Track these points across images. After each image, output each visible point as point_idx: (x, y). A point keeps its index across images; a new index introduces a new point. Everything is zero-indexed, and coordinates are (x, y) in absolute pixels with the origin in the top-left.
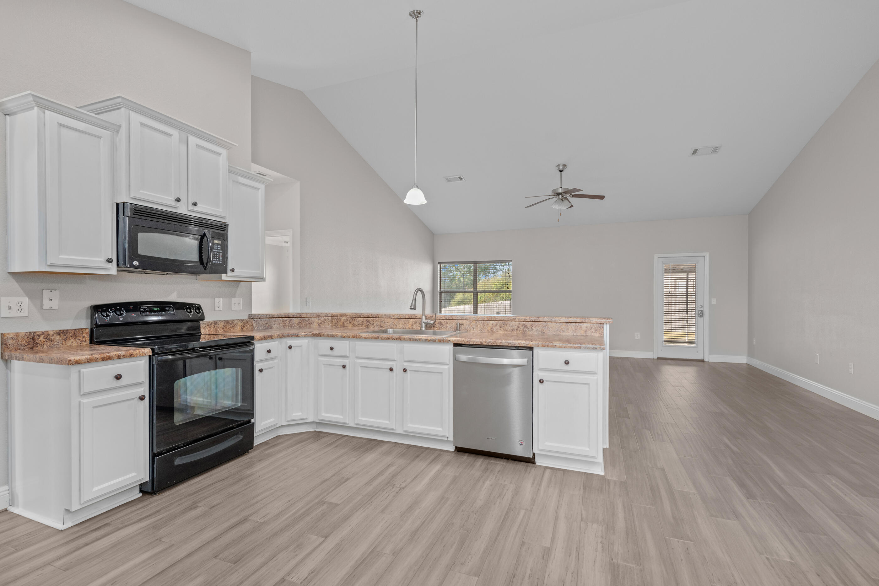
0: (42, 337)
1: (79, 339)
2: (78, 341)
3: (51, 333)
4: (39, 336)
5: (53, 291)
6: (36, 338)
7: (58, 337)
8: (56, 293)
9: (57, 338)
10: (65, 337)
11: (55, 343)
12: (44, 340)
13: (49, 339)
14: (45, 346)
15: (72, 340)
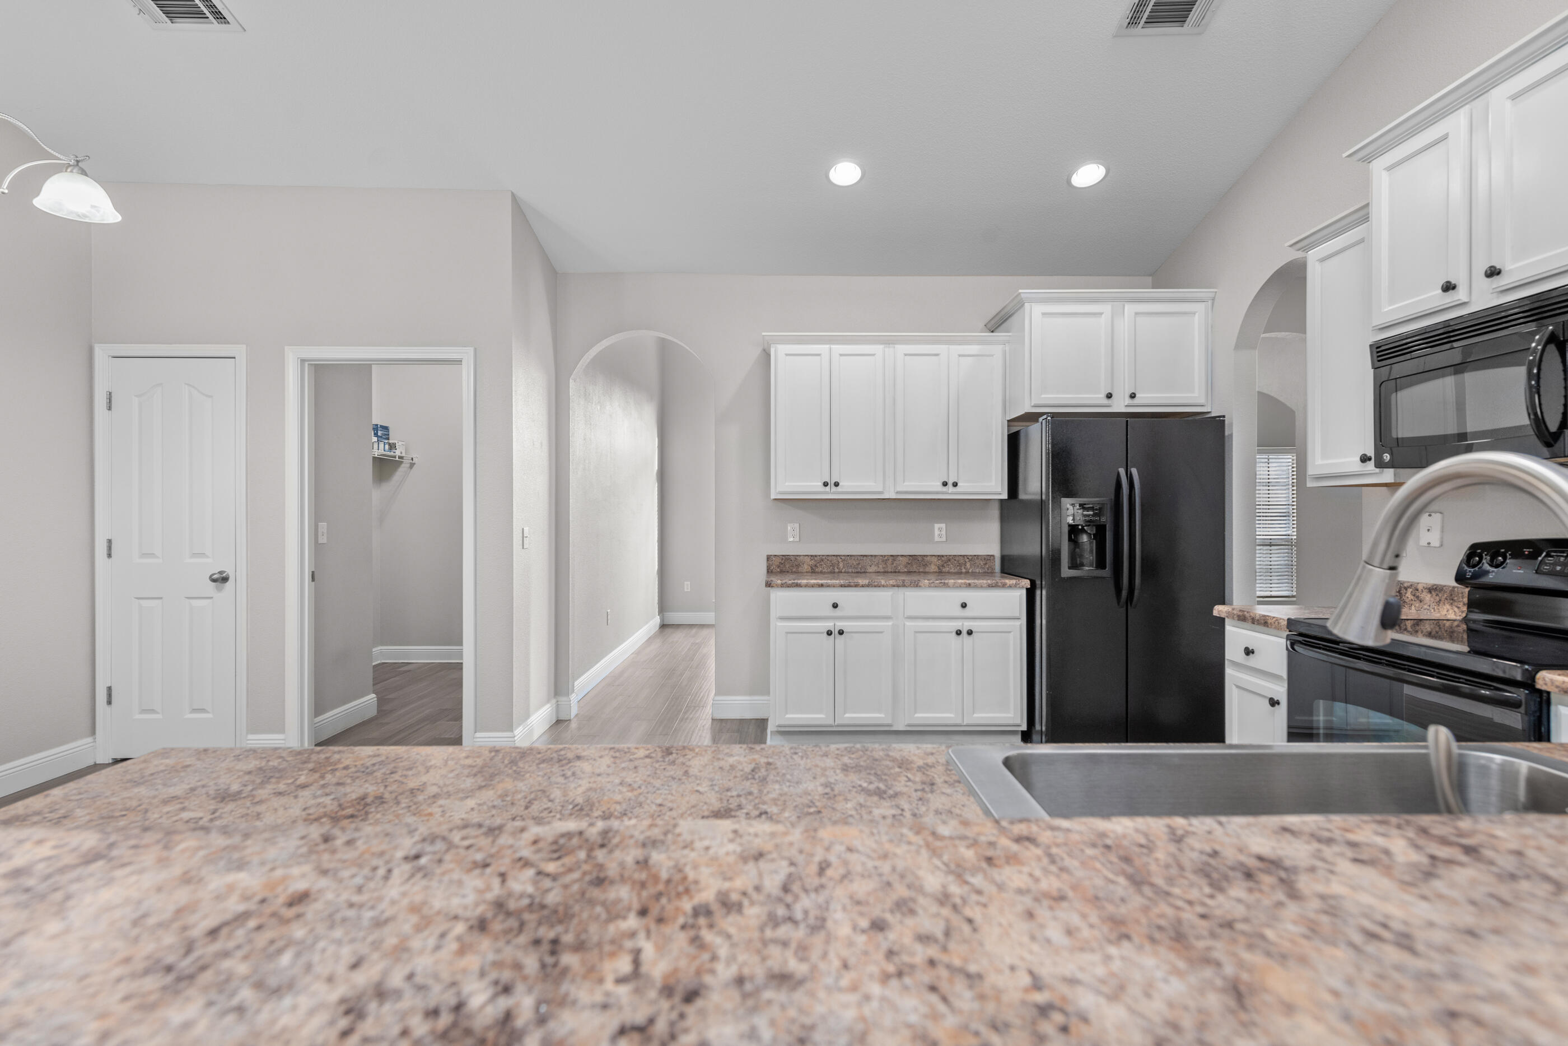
0: (1409, 590)
1: (1458, 608)
2: (1456, 609)
3: (1420, 587)
4: (1406, 589)
5: (1433, 514)
6: (1403, 591)
7: (1429, 595)
8: (1437, 517)
9: (1427, 597)
10: (1438, 599)
11: (1425, 607)
12: (1412, 597)
13: (1418, 597)
14: (1413, 607)
15: (1448, 606)
